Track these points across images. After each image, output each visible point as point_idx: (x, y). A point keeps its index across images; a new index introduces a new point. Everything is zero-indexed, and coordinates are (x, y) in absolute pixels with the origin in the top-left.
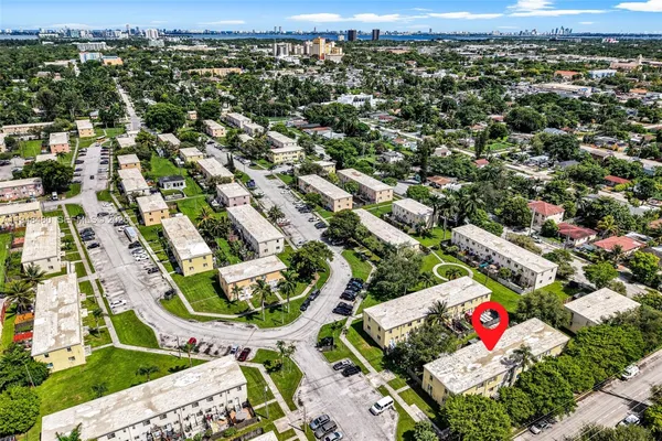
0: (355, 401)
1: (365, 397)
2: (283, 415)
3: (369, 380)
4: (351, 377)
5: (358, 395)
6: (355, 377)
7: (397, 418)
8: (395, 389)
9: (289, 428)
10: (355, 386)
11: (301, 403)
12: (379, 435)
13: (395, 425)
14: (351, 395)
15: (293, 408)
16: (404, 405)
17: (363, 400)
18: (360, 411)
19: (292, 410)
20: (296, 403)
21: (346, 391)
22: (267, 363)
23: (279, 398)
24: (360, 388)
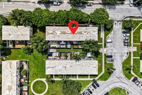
0: (114, 47)
1: (111, 47)
2: (133, 52)
3: (106, 52)
4: (111, 55)
5: (112, 48)
6: (109, 54)
7: (108, 36)
8: (102, 45)
9: (134, 47)
10: (111, 51)
11: (127, 53)
12: (115, 34)
13: (109, 35)
14: (114, 49)
15: (130, 53)
16: (103, 39)
17: (112, 46)
18: (115, 43)
19: (131, 52)
20: (129, 54)
21: (115, 51)
22: (130, 73)
23: (132, 58)
24: (110, 50)
